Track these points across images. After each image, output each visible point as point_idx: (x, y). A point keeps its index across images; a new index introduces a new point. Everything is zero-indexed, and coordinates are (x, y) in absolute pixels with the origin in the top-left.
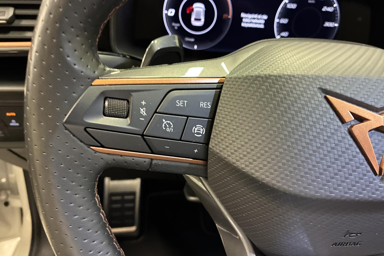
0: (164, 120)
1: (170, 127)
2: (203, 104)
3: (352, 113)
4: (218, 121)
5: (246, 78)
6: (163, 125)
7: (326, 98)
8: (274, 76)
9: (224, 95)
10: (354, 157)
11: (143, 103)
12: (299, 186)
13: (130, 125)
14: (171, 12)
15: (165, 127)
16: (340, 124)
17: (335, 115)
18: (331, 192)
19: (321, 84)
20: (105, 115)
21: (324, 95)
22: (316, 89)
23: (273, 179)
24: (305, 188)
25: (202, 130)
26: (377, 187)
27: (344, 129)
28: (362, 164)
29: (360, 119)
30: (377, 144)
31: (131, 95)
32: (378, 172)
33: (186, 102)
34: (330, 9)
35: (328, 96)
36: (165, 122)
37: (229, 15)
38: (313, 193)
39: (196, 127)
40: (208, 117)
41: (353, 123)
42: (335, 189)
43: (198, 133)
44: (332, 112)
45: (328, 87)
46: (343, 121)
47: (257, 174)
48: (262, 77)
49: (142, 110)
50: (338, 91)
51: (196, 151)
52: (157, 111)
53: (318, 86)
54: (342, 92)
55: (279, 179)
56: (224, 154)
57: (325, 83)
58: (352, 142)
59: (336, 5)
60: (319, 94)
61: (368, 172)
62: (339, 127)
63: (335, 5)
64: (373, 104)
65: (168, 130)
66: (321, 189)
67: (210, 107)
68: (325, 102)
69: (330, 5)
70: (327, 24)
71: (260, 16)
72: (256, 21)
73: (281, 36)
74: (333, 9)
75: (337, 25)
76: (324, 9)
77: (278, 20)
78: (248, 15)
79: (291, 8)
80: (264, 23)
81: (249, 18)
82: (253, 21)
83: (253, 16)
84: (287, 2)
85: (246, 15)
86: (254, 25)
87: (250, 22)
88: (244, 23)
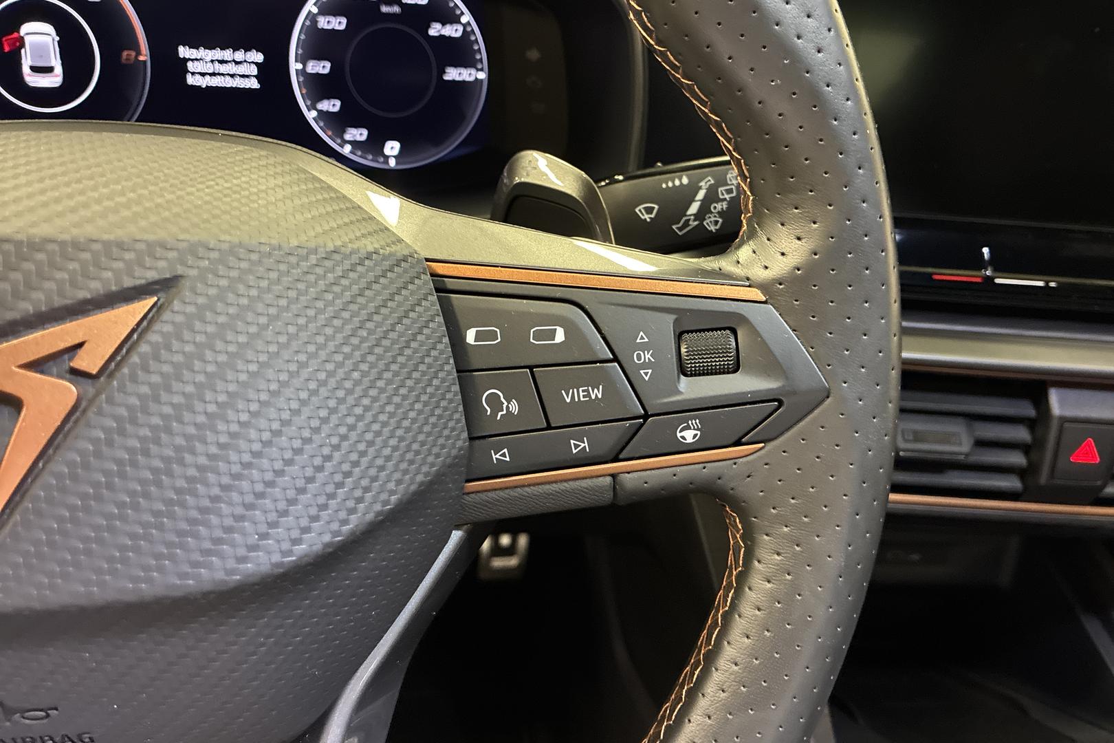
34: (452, 31)
37: (139, 53)
59: (467, 18)
63: (464, 19)
69: (450, 17)
70: (452, 74)
71: (239, 55)
72: (231, 69)
73: (320, 112)
74: (461, 28)
75: (482, 76)
76: (435, 30)
77: (300, 66)
78: (202, 53)
79: (330, 27)
80: (255, 72)
81: (208, 59)
82: (223, 69)
83: (218, 54)
84: (315, 10)
85: (194, 51)
86: (228, 78)
87: (211, 71)
88: (193, 74)
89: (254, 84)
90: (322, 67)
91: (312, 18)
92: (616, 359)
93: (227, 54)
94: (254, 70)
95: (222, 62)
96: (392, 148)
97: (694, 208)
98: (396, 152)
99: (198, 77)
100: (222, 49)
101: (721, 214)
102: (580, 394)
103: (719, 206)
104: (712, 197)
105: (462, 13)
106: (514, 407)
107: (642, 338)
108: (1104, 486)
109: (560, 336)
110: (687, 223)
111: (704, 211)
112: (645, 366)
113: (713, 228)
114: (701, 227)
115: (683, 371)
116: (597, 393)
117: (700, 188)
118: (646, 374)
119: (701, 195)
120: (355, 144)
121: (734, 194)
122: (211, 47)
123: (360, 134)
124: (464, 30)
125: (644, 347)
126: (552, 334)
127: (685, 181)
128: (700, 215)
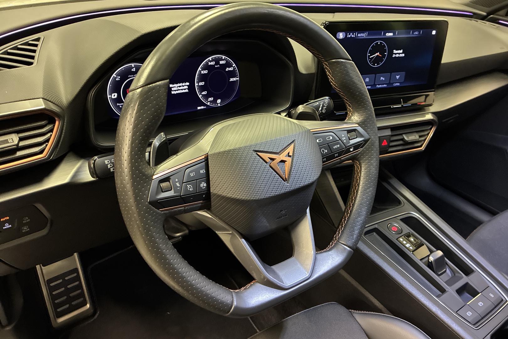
0: (188, 186)
1: (191, 188)
2: (202, 172)
3: (269, 158)
4: (212, 178)
5: (219, 153)
6: (188, 188)
7: (257, 154)
8: (232, 150)
9: (211, 164)
10: (275, 176)
11: (177, 180)
12: (257, 196)
13: (174, 193)
14: (114, 96)
15: (189, 189)
16: (266, 164)
17: (263, 161)
18: (270, 194)
19: (254, 148)
20: (163, 192)
21: (256, 153)
22: (252, 152)
23: (246, 197)
24: (260, 196)
25: (204, 184)
26: (286, 186)
27: (268, 166)
28: (278, 179)
29: (273, 159)
30: (282, 168)
31: (170, 178)
32: (285, 180)
33: (194, 173)
34: (231, 69)
35: (257, 153)
36: (189, 186)
38: (263, 197)
39: (202, 184)
40: (205, 177)
41: (270, 162)
42: (271, 192)
43: (203, 187)
44: (261, 160)
45: (257, 149)
46: (266, 162)
47: (238, 197)
48: (227, 151)
49: (177, 184)
50: (261, 150)
51: (204, 196)
52: (184, 182)
53: (253, 150)
54: (262, 150)
55: (248, 196)
56: (220, 193)
57: (255, 147)
58: (272, 171)
60: (254, 153)
61: (282, 181)
62: (266, 165)
63: (233, 66)
64: (276, 151)
65: (191, 190)
66: (266, 194)
67: (205, 171)
68: (257, 156)
69: (230, 66)
70: (232, 80)
71: (184, 84)
72: (182, 88)
73: (202, 95)
74: (233, 68)
75: (238, 79)
76: (227, 69)
77: (197, 84)
78: (175, 85)
79: (204, 73)
80: (187, 88)
81: (176, 86)
82: (180, 88)
83: (179, 85)
84: (201, 69)
85: (173, 85)
86: (181, 90)
87: (177, 89)
88: (173, 91)
89: (187, 91)
90: (202, 84)
91: (200, 72)
92: (340, 140)
93: (181, 84)
94: (187, 87)
95: (180, 86)
96: (219, 101)
97: (320, 109)
98: (220, 102)
99: (174, 91)
100: (180, 83)
101: (325, 109)
102: (336, 147)
103: (325, 108)
104: (323, 106)
105: (233, 64)
106: (326, 151)
107: (343, 136)
108: (388, 150)
109: (331, 138)
110: (319, 112)
111: (322, 109)
112: (344, 140)
113: (324, 112)
114: (322, 112)
115: (350, 140)
116: (338, 146)
117: (321, 105)
118: (345, 141)
119: (321, 106)
120: (210, 101)
121: (327, 105)
122: (177, 83)
123: (211, 99)
124: (234, 68)
125: (343, 137)
126: (330, 138)
127: (318, 104)
128: (321, 110)
